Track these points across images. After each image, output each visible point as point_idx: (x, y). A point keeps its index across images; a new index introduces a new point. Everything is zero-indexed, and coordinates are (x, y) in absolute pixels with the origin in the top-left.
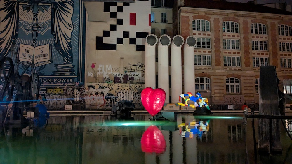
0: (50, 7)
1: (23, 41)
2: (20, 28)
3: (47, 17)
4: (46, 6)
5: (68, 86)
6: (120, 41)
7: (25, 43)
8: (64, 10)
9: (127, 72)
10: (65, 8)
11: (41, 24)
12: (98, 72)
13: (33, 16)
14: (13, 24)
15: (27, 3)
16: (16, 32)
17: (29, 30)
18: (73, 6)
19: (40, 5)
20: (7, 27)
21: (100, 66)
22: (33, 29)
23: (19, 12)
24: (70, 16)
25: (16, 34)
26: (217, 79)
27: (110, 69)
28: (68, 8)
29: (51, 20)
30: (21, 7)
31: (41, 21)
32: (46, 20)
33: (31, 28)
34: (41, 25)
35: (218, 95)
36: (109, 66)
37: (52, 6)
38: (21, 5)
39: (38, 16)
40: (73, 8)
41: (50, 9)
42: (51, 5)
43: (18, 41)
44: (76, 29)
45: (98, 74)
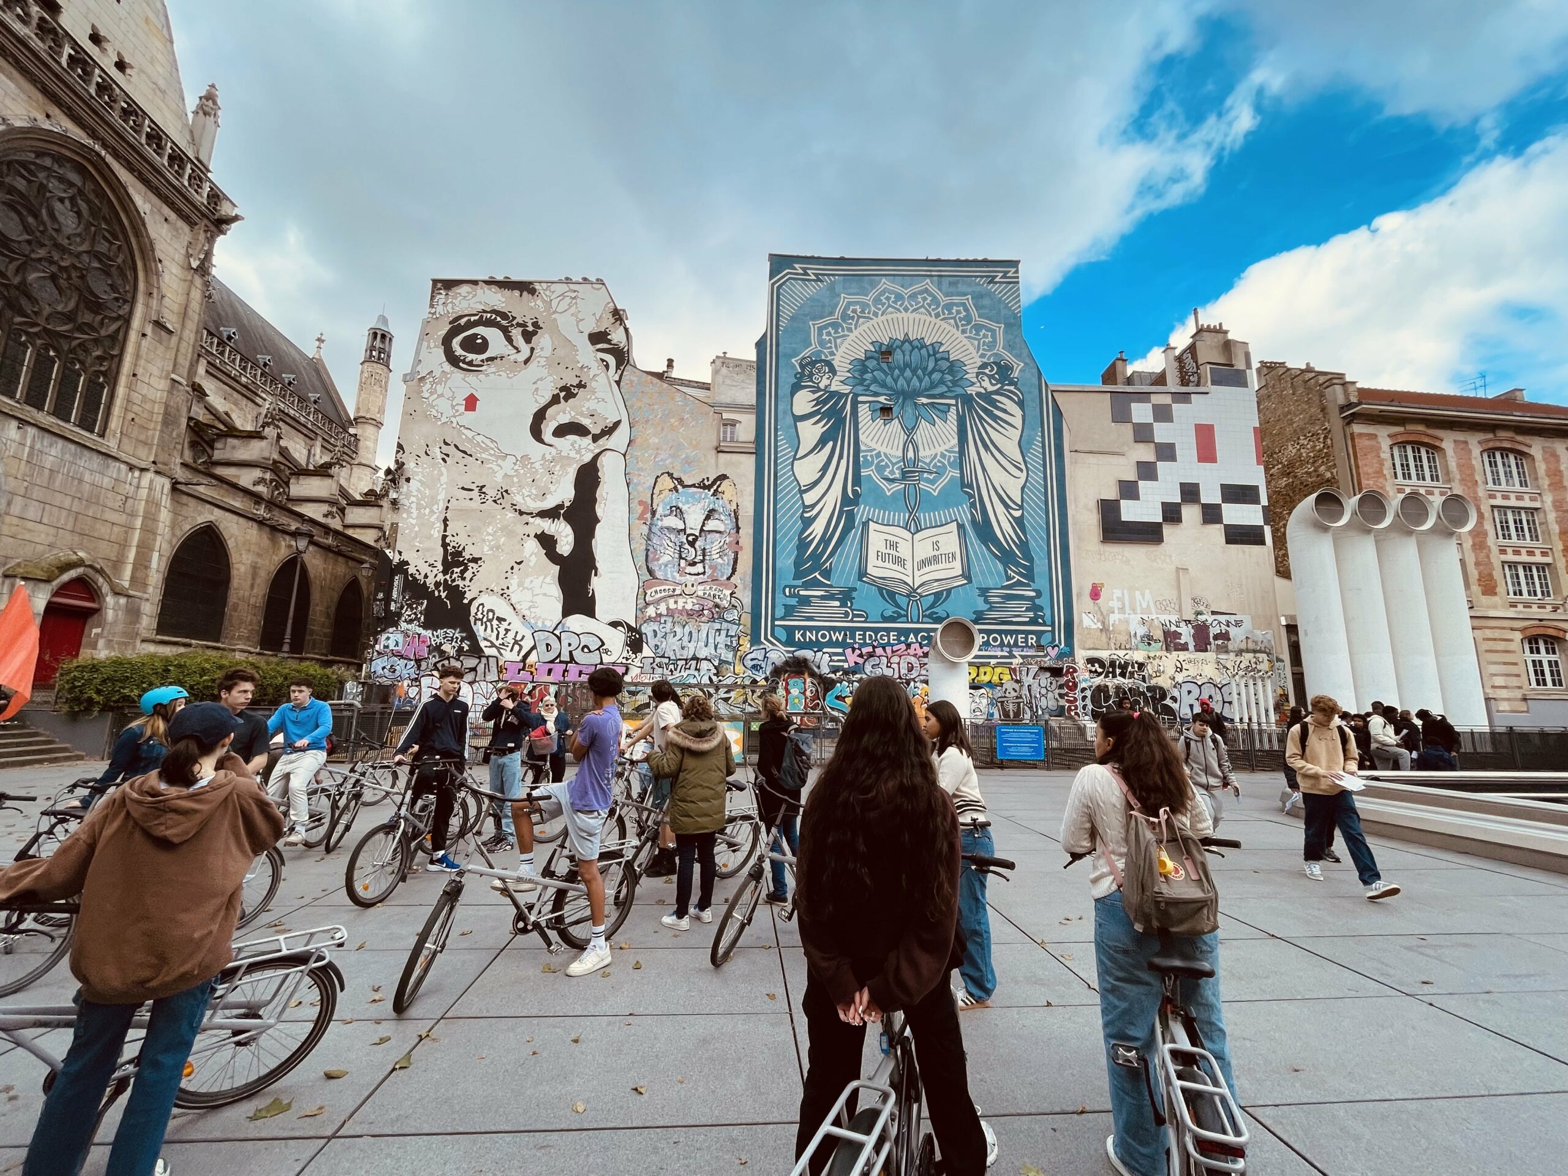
0: (953, 409)
1: (876, 513)
2: (864, 472)
3: (945, 440)
4: (941, 407)
5: (1023, 657)
6: (1172, 513)
7: (883, 519)
8: (995, 418)
9: (1200, 613)
10: (996, 412)
11: (928, 461)
12: (1113, 612)
13: (903, 437)
14: (844, 462)
15: (882, 399)
16: (853, 486)
17: (893, 481)
18: (1021, 404)
19: (923, 404)
20: (825, 469)
21: (1117, 593)
22: (905, 475)
23: (860, 426)
24: (1016, 434)
25: (854, 492)
26: (1495, 640)
27: (1148, 605)
28: (1005, 411)
29: (957, 449)
30: (864, 411)
31: (928, 453)
32: (942, 448)
33: (897, 475)
34: (928, 465)
35: (1503, 693)
36: (1143, 595)
37: (956, 405)
38: (864, 402)
39: (918, 437)
40: (1023, 410)
41: (952, 415)
42: (953, 402)
43: (862, 512)
44: (1037, 478)
45: (1114, 618)
